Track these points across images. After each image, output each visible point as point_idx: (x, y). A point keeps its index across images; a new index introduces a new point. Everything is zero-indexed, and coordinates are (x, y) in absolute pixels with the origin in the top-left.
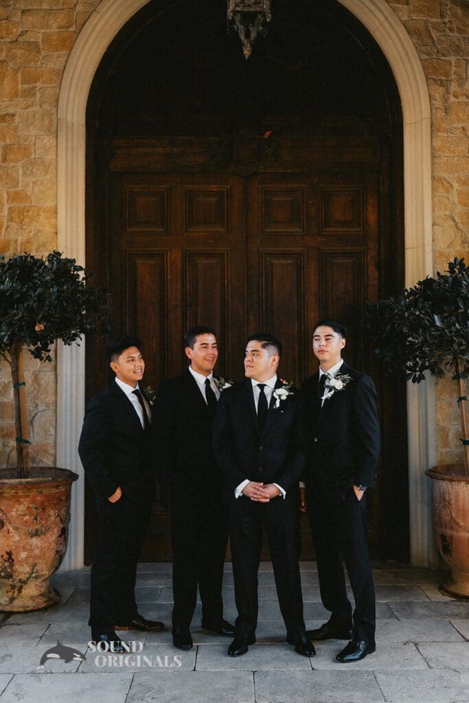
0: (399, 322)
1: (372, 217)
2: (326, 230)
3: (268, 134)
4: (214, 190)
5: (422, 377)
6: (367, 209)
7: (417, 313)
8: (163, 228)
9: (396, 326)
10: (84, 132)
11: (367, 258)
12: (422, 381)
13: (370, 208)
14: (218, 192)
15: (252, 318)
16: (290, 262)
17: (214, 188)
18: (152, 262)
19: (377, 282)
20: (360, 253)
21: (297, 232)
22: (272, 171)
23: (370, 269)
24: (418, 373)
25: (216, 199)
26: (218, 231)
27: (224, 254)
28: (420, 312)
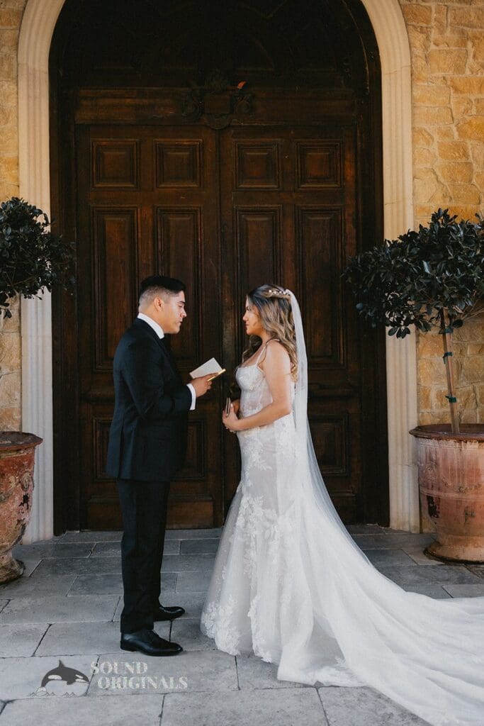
0: (385, 271)
1: (350, 173)
2: (303, 186)
3: (241, 85)
4: (185, 143)
5: (408, 332)
6: (344, 164)
7: (405, 260)
8: (133, 184)
9: (381, 276)
10: (47, 80)
11: (344, 215)
12: (407, 335)
13: (347, 163)
14: (189, 145)
15: (226, 277)
16: (266, 219)
17: (185, 142)
18: (122, 220)
19: (355, 240)
20: (337, 210)
21: (273, 188)
22: (246, 124)
23: (347, 227)
24: (403, 328)
25: (187, 153)
26: (189, 187)
27: (196, 211)
28: (408, 261)
